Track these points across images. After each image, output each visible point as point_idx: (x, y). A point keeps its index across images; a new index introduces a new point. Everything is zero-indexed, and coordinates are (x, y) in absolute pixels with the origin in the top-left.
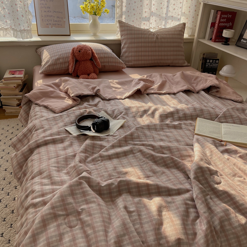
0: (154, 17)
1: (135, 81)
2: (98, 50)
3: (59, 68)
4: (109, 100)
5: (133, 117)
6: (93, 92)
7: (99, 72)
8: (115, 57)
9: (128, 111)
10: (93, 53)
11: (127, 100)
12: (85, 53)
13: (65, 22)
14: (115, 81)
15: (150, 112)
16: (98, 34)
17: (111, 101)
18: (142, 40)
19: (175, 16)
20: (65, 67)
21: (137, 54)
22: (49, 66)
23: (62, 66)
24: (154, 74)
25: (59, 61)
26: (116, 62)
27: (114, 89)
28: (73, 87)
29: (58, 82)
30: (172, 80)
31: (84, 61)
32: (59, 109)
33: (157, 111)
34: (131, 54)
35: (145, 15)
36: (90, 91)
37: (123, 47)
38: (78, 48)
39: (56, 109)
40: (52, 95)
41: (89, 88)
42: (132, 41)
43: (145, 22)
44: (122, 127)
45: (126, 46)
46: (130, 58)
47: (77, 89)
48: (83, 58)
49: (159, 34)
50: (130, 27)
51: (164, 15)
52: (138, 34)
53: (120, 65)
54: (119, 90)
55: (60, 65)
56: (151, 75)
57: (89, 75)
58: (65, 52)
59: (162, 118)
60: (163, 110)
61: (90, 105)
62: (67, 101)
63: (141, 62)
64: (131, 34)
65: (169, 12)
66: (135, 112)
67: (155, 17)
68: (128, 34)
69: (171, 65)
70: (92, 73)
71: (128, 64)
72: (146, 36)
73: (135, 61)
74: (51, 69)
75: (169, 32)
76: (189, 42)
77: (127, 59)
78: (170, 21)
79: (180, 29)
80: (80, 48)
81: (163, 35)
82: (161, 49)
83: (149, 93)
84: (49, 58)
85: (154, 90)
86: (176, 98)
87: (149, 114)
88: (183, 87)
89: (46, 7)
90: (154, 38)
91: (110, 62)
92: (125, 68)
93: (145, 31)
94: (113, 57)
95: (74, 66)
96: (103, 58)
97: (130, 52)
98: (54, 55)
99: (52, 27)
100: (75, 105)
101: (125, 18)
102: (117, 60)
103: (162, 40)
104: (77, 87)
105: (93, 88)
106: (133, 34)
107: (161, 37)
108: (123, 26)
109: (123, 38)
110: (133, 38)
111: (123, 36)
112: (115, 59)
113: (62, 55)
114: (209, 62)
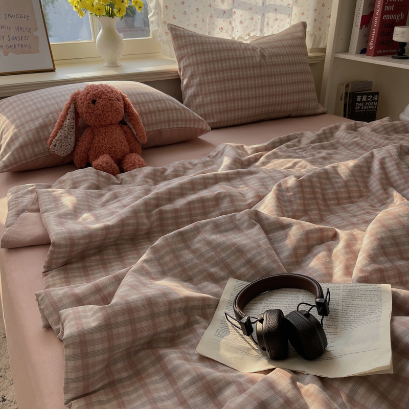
10: (126, 106)
12: (109, 105)
13: (36, 38)
21: (224, 96)
37: (187, 84)
38: (88, 93)
45: (195, 81)
46: (209, 109)
48: (102, 119)
49: (262, 46)
52: (220, 51)
53: (196, 126)
64: (204, 52)
72: (238, 53)
73: (220, 112)
80: (94, 92)
81: (272, 48)
82: (273, 80)
90: (255, 57)
91: (173, 121)
92: (207, 132)
97: (206, 94)
98: (28, 118)
99: (6, 54)
106: (208, 52)
107: (269, 53)
108: (181, 36)
109: (183, 63)
110: (209, 62)
111: (184, 59)
112: (183, 111)
113: (50, 116)
114: (361, 100)
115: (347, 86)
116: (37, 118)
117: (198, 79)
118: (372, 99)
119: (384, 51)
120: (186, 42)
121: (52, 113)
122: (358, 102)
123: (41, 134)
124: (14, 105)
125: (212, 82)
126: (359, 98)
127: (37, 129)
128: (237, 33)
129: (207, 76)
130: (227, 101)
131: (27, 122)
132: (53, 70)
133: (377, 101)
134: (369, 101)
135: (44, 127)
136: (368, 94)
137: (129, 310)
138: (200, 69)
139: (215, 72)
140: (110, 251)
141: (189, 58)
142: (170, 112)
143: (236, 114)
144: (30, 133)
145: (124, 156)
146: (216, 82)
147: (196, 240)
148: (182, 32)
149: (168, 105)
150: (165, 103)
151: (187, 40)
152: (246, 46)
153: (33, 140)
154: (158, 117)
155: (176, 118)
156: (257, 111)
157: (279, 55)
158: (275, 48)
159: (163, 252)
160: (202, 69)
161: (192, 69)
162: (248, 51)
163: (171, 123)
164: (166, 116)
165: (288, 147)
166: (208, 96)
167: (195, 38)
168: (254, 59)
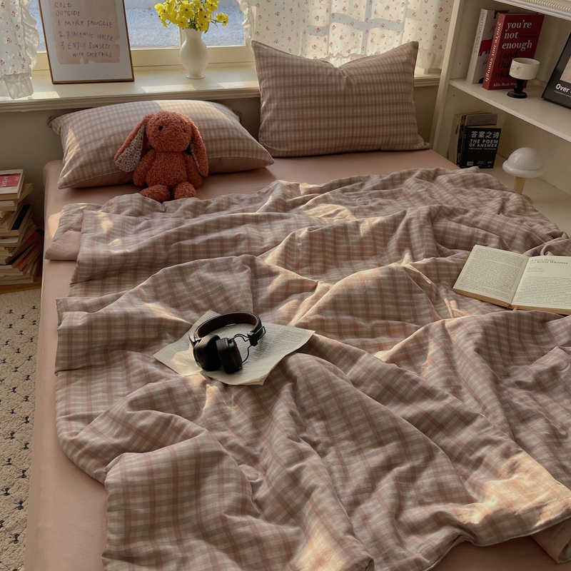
0: (338, 29)
13: (118, 46)
18: (313, 91)
22: (81, 166)
25: (106, 154)
26: (248, 151)
34: (284, 125)
37: (265, 106)
38: (158, 119)
42: (287, 92)
43: (318, 43)
45: (272, 105)
46: (283, 136)
49: (352, 72)
50: (280, 57)
53: (259, 158)
55: (108, 162)
58: (120, 129)
64: (285, 76)
68: (276, 76)
69: (385, 148)
71: (278, 149)
72: (321, 80)
75: (379, 69)
77: (276, 138)
78: (376, 37)
79: (406, 58)
80: (163, 119)
82: (359, 111)
89: (70, 13)
90: (340, 85)
91: (235, 150)
92: (271, 163)
93: (318, 67)
96: (216, 140)
97: (282, 120)
99: (86, 62)
102: (250, 145)
103: (361, 89)
106: (289, 76)
107: (358, 81)
108: (263, 56)
109: (263, 85)
110: (289, 87)
111: (264, 80)
112: (246, 141)
113: (112, 137)
114: (477, 136)
115: (464, 118)
116: (100, 139)
117: (275, 104)
118: (492, 136)
119: (503, 85)
120: (267, 63)
121: (114, 135)
122: (473, 138)
123: (101, 155)
124: (83, 121)
125: (290, 109)
126: (474, 134)
127: (98, 150)
128: (336, 49)
129: (285, 101)
130: (303, 130)
131: (90, 142)
132: (132, 80)
133: (498, 139)
134: (488, 139)
135: (104, 148)
136: (486, 130)
137: (109, 319)
138: (279, 93)
139: (293, 98)
140: (128, 274)
141: (269, 80)
142: (232, 141)
143: (314, 144)
144: (91, 154)
145: (177, 185)
146: (294, 109)
147: (192, 275)
148: (265, 52)
149: (231, 133)
150: (228, 131)
151: (269, 61)
152: (333, 71)
153: (93, 161)
154: (219, 146)
155: (237, 148)
156: (338, 143)
157: (370, 84)
159: (161, 281)
160: (280, 93)
161: (271, 93)
162: (334, 77)
163: (233, 152)
164: (228, 145)
165: (344, 191)
166: (284, 122)
167: (278, 60)
168: (338, 87)
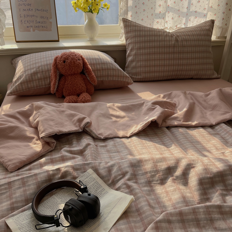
0: (171, 14)
1: (146, 105)
2: (93, 59)
3: (37, 87)
4: (106, 139)
5: (146, 183)
6: (80, 126)
7: (95, 90)
8: (118, 68)
9: (138, 168)
10: (84, 63)
11: (134, 138)
12: (73, 63)
13: (51, 23)
14: (117, 105)
15: (179, 172)
16: (96, 38)
17: (109, 141)
18: (156, 44)
19: (199, 11)
20: (45, 85)
21: (149, 63)
22: (21, 83)
23: (40, 83)
24: (175, 92)
25: (36, 77)
26: (118, 76)
27: (114, 119)
28: (46, 120)
29: (28, 110)
30: (203, 103)
31: (71, 75)
32: (14, 164)
33: (192, 170)
34: (139, 64)
35: (158, 10)
36: (75, 124)
37: (129, 54)
38: (62, 57)
39: (9, 163)
40: (12, 134)
41: (74, 119)
42: (141, 45)
43: (159, 20)
44: (126, 214)
45: (133, 52)
46: (139, 70)
47: (52, 123)
48: (69, 71)
49: (178, 34)
50: (138, 26)
51: (185, 10)
52: (150, 36)
53: (124, 80)
54: (122, 121)
55: (37, 81)
56: (171, 94)
57: (78, 95)
58: (45, 63)
59: (205, 186)
60: (203, 167)
61: (71, 152)
62: (35, 144)
63: (153, 75)
64: (140, 36)
65: (191, 6)
66: (150, 172)
67: (173, 13)
68: (135, 37)
69: (195, 77)
70: (84, 92)
71: (135, 77)
72: (161, 38)
73: (145, 73)
74: (24, 88)
75: (193, 33)
76: (219, 46)
77: (134, 71)
78: (192, 18)
79: (208, 28)
80: (65, 56)
81: (185, 36)
82: (182, 56)
83: (170, 126)
84: (23, 72)
85: (178, 119)
86: (216, 134)
87: (177, 177)
88: (224, 114)
89: (26, 5)
90: (172, 41)
91: (111, 76)
92: (131, 84)
93: (159, 31)
94: (114, 68)
95: (57, 84)
96: (100, 70)
97: (138, 61)
98: (29, 68)
99: (34, 31)
100: (46, 152)
101: (131, 16)
102: (120, 73)
103: (184, 43)
104: (52, 120)
105: (80, 120)
106: (142, 36)
107: (182, 39)
108: (128, 26)
109: (128, 42)
110: (142, 42)
111: (129, 39)
112: (117, 71)
117: (135, 52)
128: (169, 25)
129: (140, 50)
132: (58, 41)
138: (137, 46)
139: (145, 48)
141: (131, 39)
142: (109, 71)
146: (145, 54)
148: (129, 24)
149: (109, 66)
150: (107, 65)
151: (132, 28)
152: (167, 33)
153: (28, 80)
154: (101, 73)
155: (112, 75)
157: (188, 40)
158: (187, 35)
161: (132, 46)
162: (168, 37)
163: (109, 77)
164: (107, 73)
